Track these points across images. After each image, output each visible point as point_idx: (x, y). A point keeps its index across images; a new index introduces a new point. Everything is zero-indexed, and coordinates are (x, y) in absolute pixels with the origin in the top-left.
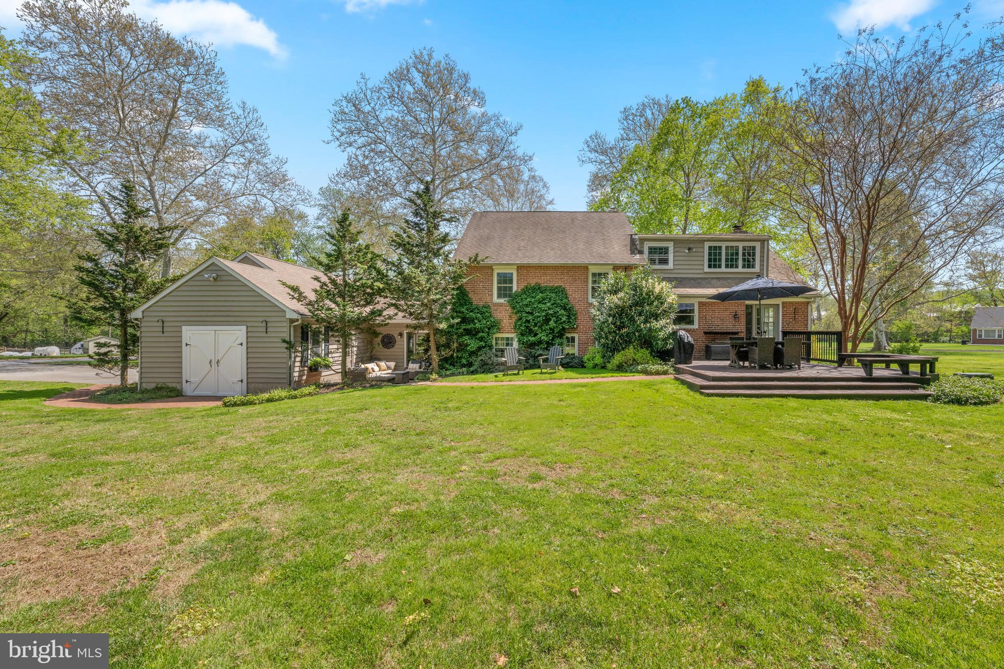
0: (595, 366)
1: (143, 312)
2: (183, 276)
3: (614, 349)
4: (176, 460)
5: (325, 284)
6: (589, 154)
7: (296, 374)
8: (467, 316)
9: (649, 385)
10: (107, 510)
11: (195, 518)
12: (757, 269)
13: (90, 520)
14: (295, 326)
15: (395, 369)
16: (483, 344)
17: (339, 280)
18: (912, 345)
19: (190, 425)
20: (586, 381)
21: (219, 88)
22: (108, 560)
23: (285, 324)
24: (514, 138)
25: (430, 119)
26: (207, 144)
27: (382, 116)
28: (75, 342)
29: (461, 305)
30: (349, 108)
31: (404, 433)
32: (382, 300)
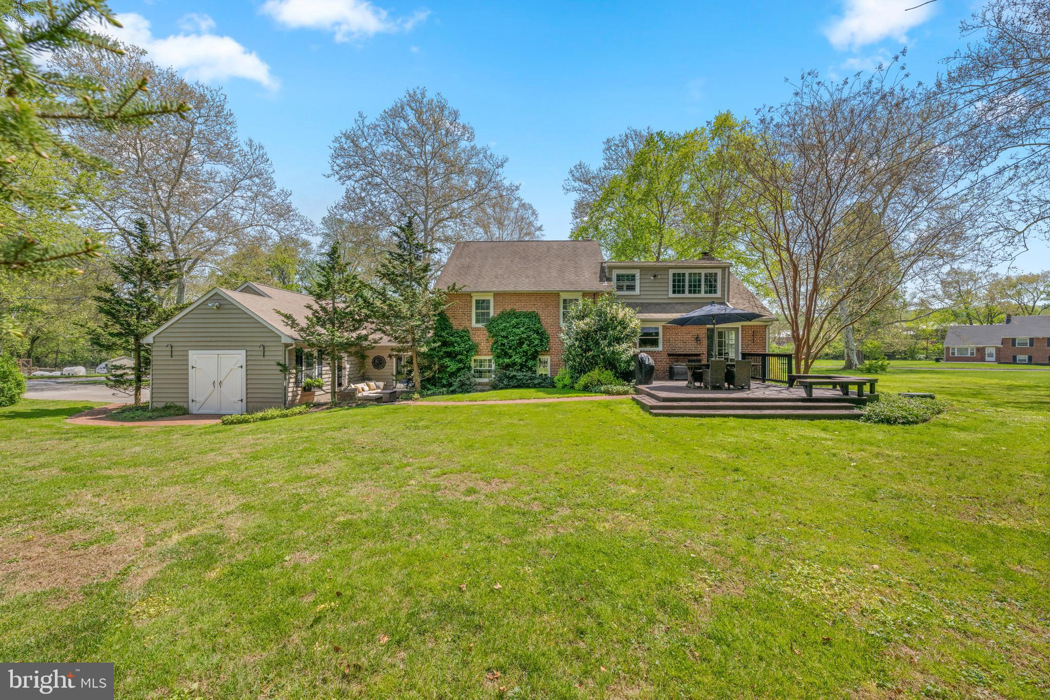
0: (565, 386)
1: (154, 338)
2: (191, 304)
3: (581, 372)
4: (166, 474)
5: (316, 312)
6: (573, 183)
7: (290, 394)
8: (448, 340)
9: (607, 405)
10: (100, 518)
11: (172, 524)
12: (719, 294)
13: (85, 525)
14: (289, 351)
15: (384, 389)
16: (461, 365)
17: (330, 308)
18: (880, 363)
19: (188, 442)
20: (551, 400)
21: (228, 128)
22: (93, 559)
23: (281, 349)
24: (500, 170)
25: (422, 153)
26: (218, 180)
27: (378, 151)
28: (101, 362)
29: (443, 330)
30: (347, 144)
31: (372, 450)
32: (370, 326)
